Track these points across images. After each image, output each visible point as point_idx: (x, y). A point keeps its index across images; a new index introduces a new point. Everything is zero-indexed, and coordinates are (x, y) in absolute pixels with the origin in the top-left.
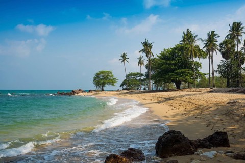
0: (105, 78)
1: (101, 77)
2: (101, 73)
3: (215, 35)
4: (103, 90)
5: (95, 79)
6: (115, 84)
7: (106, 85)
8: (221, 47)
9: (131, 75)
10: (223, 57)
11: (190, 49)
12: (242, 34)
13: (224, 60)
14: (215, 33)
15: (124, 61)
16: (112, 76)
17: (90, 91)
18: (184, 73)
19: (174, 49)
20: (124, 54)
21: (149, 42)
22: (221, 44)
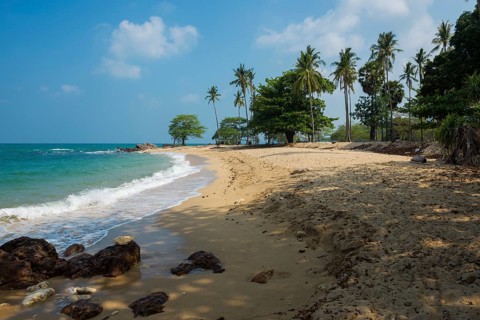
0: (187, 126)
1: (180, 124)
2: (181, 118)
3: (352, 55)
4: (184, 144)
5: (171, 128)
6: (202, 135)
7: (189, 137)
8: (361, 75)
9: (227, 120)
10: (365, 91)
11: (305, 77)
12: (395, 52)
13: (366, 95)
14: (351, 52)
15: (213, 98)
16: (197, 123)
17: (164, 146)
18: (295, 117)
19: (282, 79)
20: (213, 88)
21: (246, 69)
22: (361, 70)
